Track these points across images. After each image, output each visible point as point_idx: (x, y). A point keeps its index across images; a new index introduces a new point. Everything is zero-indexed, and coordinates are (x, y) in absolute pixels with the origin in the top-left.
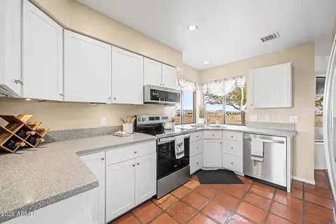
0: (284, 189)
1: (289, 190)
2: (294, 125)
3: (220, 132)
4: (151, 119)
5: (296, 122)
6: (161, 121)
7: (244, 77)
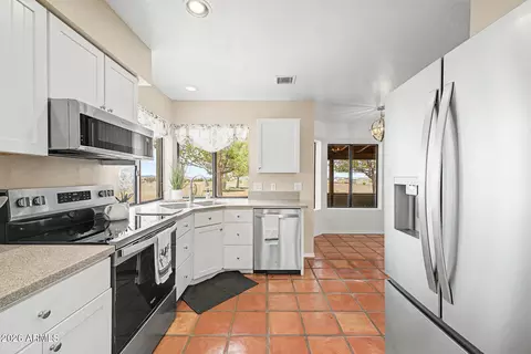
0: (297, 273)
1: (302, 273)
2: (298, 193)
3: (220, 212)
4: (63, 198)
5: (300, 189)
6: (93, 202)
7: (246, 128)
